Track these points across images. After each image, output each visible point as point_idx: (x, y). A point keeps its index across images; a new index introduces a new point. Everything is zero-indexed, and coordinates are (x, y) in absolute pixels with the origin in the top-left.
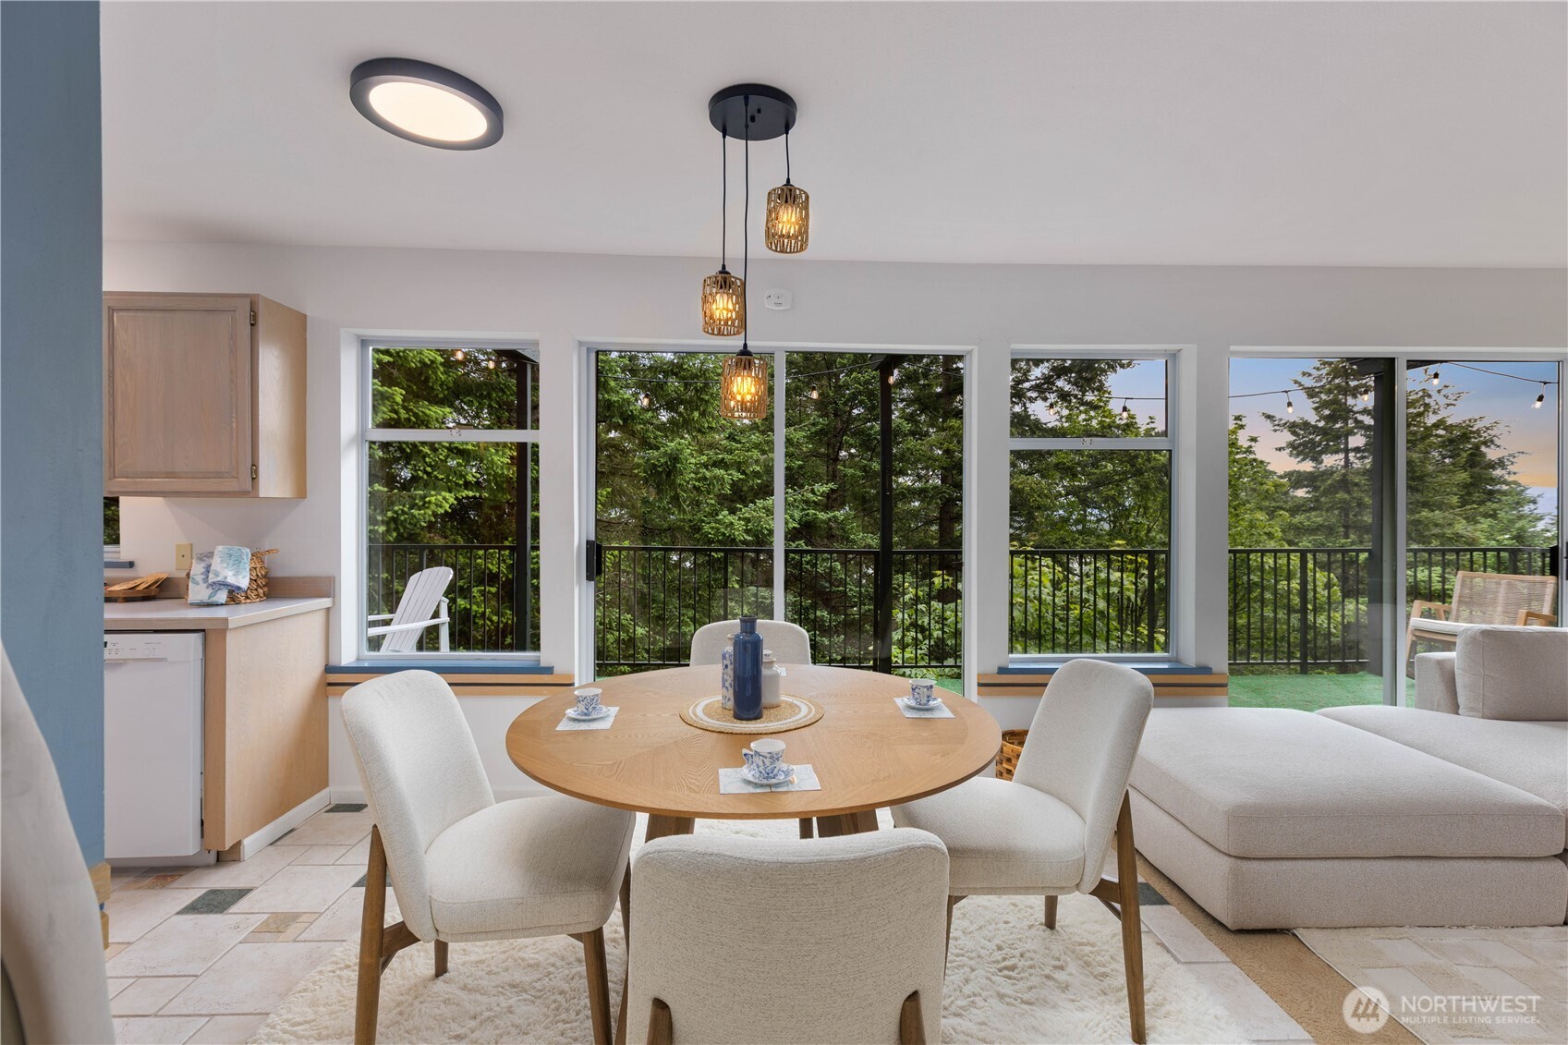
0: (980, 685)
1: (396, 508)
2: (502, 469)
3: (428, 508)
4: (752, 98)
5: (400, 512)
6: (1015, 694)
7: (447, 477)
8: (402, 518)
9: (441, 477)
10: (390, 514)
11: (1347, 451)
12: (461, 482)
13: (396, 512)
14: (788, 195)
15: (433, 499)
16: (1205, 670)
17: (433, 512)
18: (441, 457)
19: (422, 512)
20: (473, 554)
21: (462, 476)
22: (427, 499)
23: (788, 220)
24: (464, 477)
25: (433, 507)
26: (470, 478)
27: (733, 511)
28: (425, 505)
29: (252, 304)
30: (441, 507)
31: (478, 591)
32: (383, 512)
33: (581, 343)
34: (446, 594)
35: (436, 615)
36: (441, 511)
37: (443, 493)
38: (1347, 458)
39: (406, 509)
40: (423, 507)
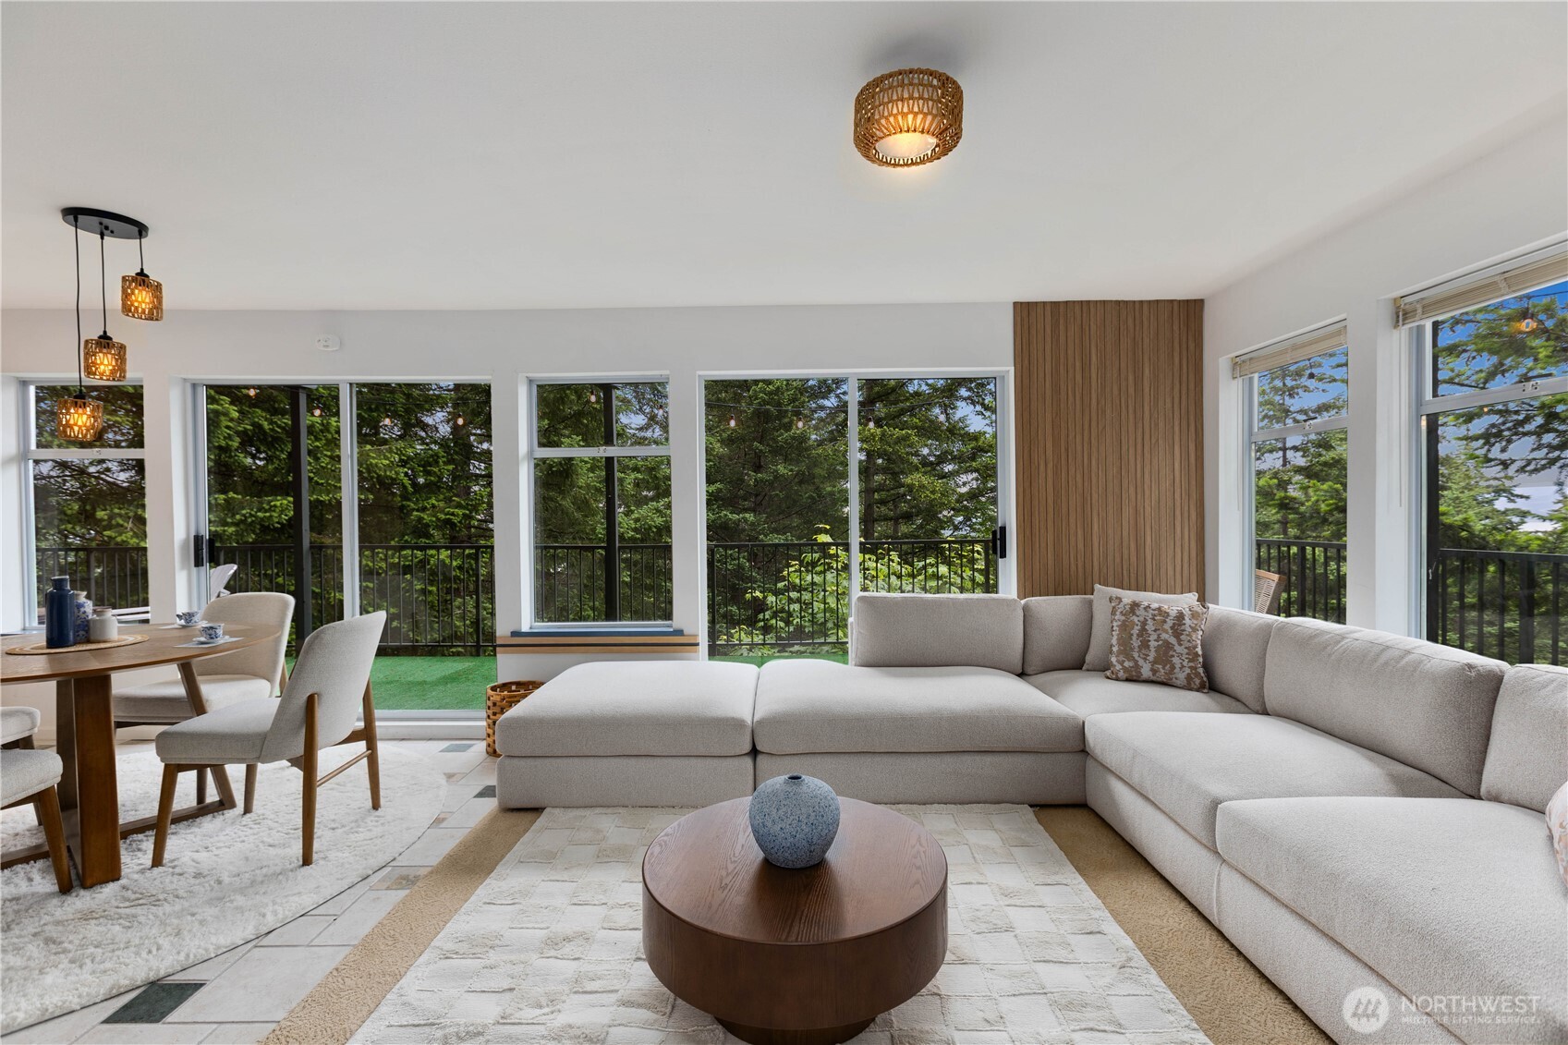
1: (244, 512)
2: (385, 471)
3: (273, 511)
5: (248, 515)
10: (238, 517)
11: (1284, 449)
13: (244, 515)
15: (278, 503)
16: (679, 632)
18: (322, 464)
19: (268, 514)
20: (323, 553)
22: (272, 504)
23: (142, 298)
33: (185, 380)
38: (1284, 456)
39: (253, 513)
40: (269, 510)
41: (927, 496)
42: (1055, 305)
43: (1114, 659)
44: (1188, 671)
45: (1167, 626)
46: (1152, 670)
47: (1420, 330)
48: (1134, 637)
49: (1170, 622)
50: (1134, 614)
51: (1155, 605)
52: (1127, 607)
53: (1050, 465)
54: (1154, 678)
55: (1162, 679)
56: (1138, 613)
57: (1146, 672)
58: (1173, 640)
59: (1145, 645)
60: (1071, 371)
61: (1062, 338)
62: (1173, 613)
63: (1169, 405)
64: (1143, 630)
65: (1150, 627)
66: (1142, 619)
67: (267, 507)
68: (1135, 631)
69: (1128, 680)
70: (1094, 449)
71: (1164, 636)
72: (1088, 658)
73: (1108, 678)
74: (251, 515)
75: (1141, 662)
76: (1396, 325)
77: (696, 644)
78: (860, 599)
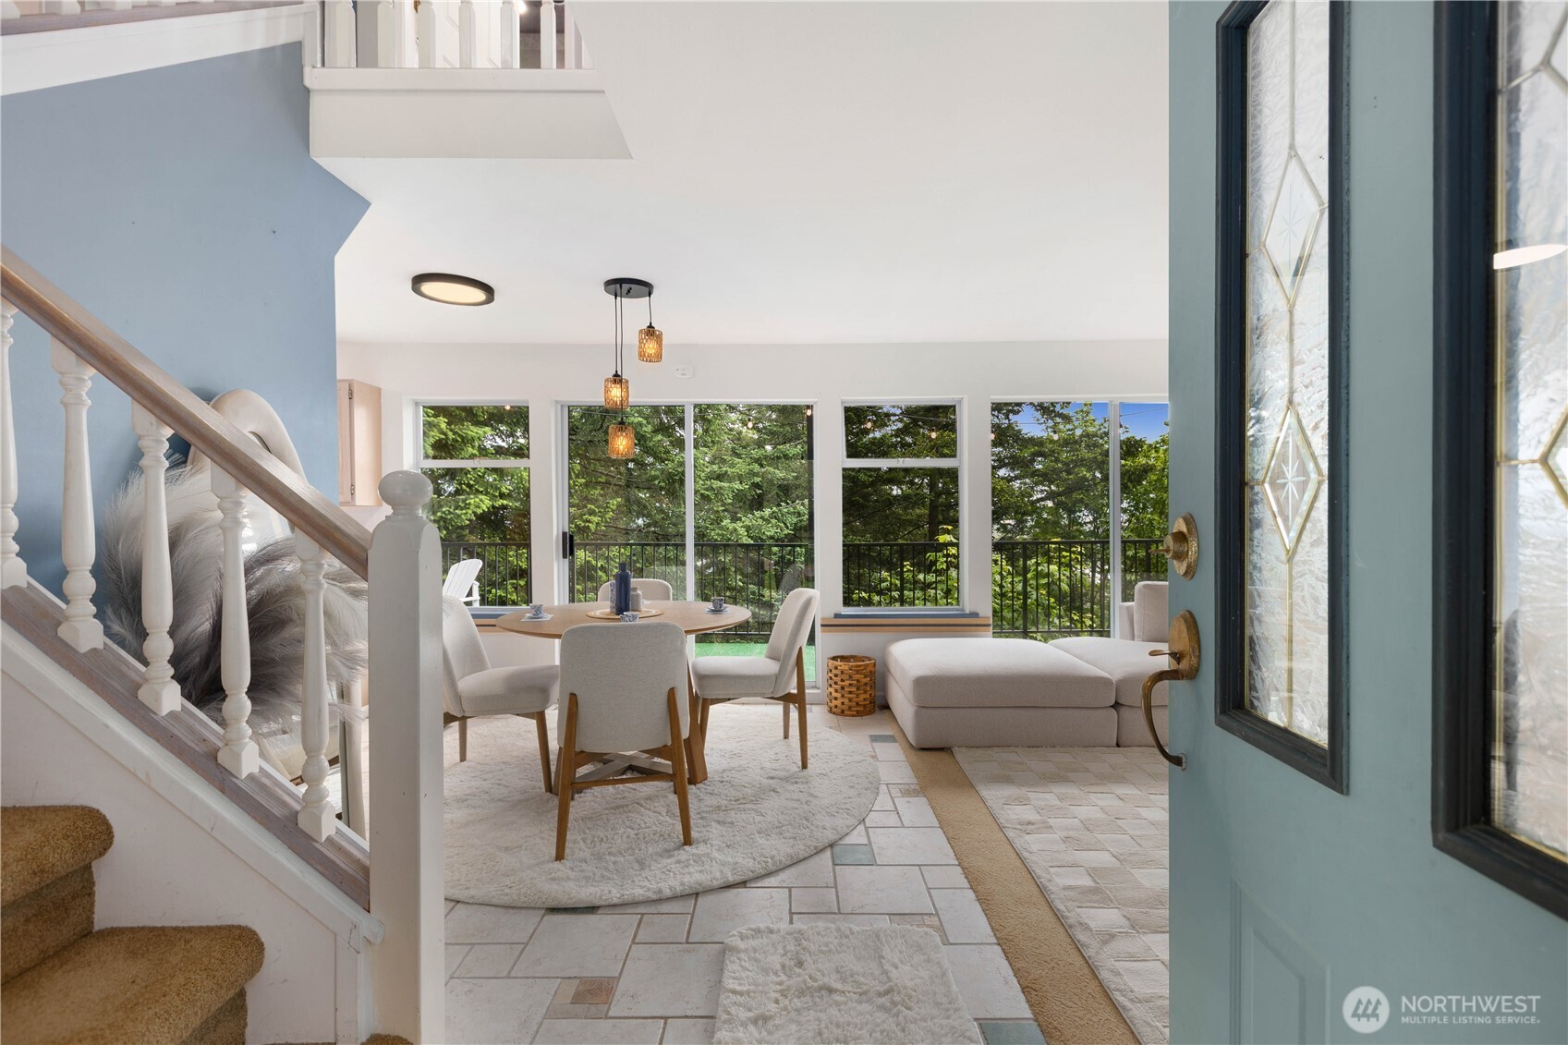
0: (822, 626)
1: (444, 509)
3: (468, 508)
4: (623, 285)
6: (853, 631)
7: (486, 489)
8: (449, 517)
9: (481, 489)
10: (439, 514)
12: (497, 494)
13: (444, 513)
14: (650, 331)
15: (473, 503)
16: (975, 615)
17: (474, 512)
18: (479, 474)
19: (465, 511)
21: (497, 488)
22: (468, 502)
23: (651, 348)
24: (499, 489)
25: (472, 507)
26: (504, 490)
27: (735, 519)
28: (467, 506)
29: (350, 385)
30: (479, 508)
31: (512, 584)
32: (434, 513)
33: (557, 402)
34: (478, 579)
35: (470, 594)
36: (480, 511)
37: (480, 497)
39: (451, 510)
40: (465, 508)
41: (1007, 500)
67: (463, 505)
74: (450, 513)
77: (989, 625)
78: (1144, 586)
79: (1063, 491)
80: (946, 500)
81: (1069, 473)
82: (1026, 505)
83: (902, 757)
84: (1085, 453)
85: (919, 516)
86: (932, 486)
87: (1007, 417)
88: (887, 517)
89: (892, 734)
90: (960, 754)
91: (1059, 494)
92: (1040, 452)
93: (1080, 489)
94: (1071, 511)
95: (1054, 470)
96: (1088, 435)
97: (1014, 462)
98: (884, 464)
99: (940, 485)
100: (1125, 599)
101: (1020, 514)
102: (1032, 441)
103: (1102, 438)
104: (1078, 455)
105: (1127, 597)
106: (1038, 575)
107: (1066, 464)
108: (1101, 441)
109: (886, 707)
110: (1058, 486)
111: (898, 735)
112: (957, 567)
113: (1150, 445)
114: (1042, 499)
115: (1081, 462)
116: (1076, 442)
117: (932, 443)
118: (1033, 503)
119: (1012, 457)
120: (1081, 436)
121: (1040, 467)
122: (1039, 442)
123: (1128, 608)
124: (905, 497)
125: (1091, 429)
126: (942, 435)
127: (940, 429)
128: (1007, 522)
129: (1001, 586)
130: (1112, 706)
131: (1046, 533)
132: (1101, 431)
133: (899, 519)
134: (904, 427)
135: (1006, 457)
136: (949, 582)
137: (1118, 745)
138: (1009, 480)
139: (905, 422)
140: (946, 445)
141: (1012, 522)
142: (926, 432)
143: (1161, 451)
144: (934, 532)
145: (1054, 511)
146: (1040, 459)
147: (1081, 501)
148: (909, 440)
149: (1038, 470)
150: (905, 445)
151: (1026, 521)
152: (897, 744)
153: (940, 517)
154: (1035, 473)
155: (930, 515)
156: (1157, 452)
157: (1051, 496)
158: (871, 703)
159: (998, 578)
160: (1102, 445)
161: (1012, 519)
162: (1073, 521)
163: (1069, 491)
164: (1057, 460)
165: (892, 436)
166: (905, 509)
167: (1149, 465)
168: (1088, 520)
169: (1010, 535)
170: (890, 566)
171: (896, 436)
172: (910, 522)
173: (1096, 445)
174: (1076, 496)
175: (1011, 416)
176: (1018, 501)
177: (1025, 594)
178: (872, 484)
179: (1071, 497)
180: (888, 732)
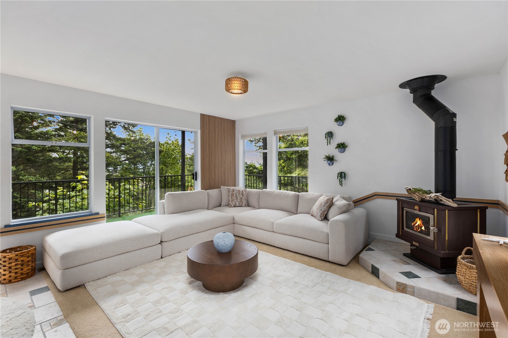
16: (98, 214)
42: (209, 116)
43: (230, 203)
44: (245, 203)
45: (241, 194)
46: (239, 204)
47: (277, 136)
48: (235, 197)
49: (241, 193)
50: (234, 192)
51: (237, 190)
52: (232, 190)
53: (208, 156)
54: (239, 205)
55: (241, 205)
56: (234, 191)
57: (238, 205)
58: (242, 197)
59: (237, 198)
60: (212, 133)
61: (210, 125)
62: (241, 191)
63: (230, 143)
64: (236, 195)
65: (237, 194)
66: (235, 193)
68: (235, 196)
69: (234, 207)
70: (216, 153)
71: (240, 196)
72: (222, 204)
73: (230, 207)
75: (236, 202)
76: (275, 135)
77: (105, 217)
78: (168, 194)
79: (132, 158)
80: (82, 159)
81: (135, 151)
82: (118, 163)
83: (53, 299)
84: (140, 144)
85: (68, 166)
86: (75, 154)
87: (110, 129)
88: (50, 167)
89: (47, 285)
90: (89, 287)
91: (131, 159)
92: (123, 143)
93: (139, 157)
94: (135, 165)
95: (129, 150)
96: (141, 139)
97: (113, 146)
98: (48, 144)
99: (79, 153)
100: (161, 199)
101: (115, 165)
102: (120, 139)
103: (146, 140)
104: (138, 145)
105: (162, 198)
106: (125, 189)
107: (133, 148)
108: (146, 141)
109: (43, 269)
110: (130, 156)
111: (50, 286)
112: (88, 188)
113: (162, 144)
114: (125, 160)
115: (140, 148)
116: (137, 141)
117: (75, 136)
118: (121, 162)
119: (112, 144)
120: (139, 139)
121: (123, 149)
122: (124, 140)
123: (162, 202)
124: (60, 158)
125: (142, 137)
126: (80, 133)
127: (79, 130)
128: (110, 168)
129: (108, 194)
130: (159, 244)
131: (126, 172)
132: (146, 138)
133: (56, 168)
134: (60, 128)
135: (109, 144)
136: (83, 195)
137: (162, 258)
138: (111, 153)
139: (60, 126)
140: (82, 138)
141: (112, 168)
142: (72, 131)
143: (165, 146)
144: (75, 174)
145: (129, 164)
146: (123, 146)
147: (139, 161)
148: (62, 133)
149: (123, 150)
150: (60, 136)
151: (117, 168)
152: (50, 292)
153: (79, 167)
154: (122, 151)
155: (73, 166)
156: (164, 146)
157: (128, 159)
158: (32, 270)
159: (107, 191)
160: (146, 142)
161: (112, 167)
162: (137, 168)
163: (135, 158)
164: (130, 146)
165: (52, 131)
166: (60, 163)
167: (162, 150)
168: (141, 168)
169: (111, 173)
170: (50, 188)
171: (55, 131)
172: (63, 169)
173: (144, 142)
174: (137, 159)
175: (112, 129)
176: (115, 161)
177: (120, 197)
178: (41, 151)
179: (135, 160)
180: (44, 284)
